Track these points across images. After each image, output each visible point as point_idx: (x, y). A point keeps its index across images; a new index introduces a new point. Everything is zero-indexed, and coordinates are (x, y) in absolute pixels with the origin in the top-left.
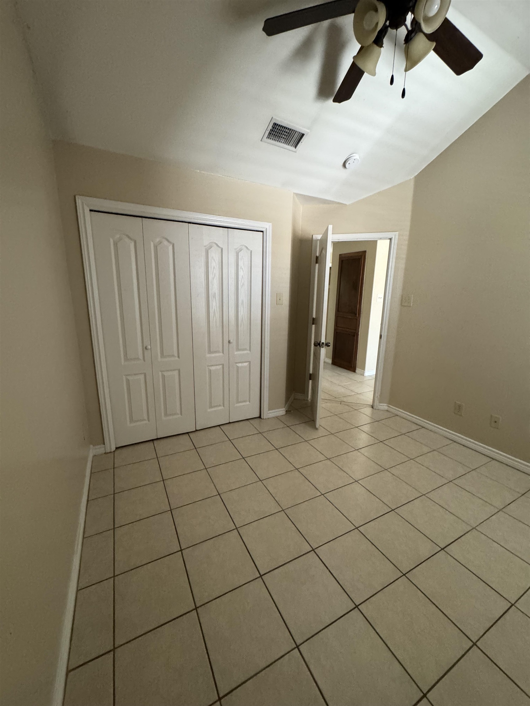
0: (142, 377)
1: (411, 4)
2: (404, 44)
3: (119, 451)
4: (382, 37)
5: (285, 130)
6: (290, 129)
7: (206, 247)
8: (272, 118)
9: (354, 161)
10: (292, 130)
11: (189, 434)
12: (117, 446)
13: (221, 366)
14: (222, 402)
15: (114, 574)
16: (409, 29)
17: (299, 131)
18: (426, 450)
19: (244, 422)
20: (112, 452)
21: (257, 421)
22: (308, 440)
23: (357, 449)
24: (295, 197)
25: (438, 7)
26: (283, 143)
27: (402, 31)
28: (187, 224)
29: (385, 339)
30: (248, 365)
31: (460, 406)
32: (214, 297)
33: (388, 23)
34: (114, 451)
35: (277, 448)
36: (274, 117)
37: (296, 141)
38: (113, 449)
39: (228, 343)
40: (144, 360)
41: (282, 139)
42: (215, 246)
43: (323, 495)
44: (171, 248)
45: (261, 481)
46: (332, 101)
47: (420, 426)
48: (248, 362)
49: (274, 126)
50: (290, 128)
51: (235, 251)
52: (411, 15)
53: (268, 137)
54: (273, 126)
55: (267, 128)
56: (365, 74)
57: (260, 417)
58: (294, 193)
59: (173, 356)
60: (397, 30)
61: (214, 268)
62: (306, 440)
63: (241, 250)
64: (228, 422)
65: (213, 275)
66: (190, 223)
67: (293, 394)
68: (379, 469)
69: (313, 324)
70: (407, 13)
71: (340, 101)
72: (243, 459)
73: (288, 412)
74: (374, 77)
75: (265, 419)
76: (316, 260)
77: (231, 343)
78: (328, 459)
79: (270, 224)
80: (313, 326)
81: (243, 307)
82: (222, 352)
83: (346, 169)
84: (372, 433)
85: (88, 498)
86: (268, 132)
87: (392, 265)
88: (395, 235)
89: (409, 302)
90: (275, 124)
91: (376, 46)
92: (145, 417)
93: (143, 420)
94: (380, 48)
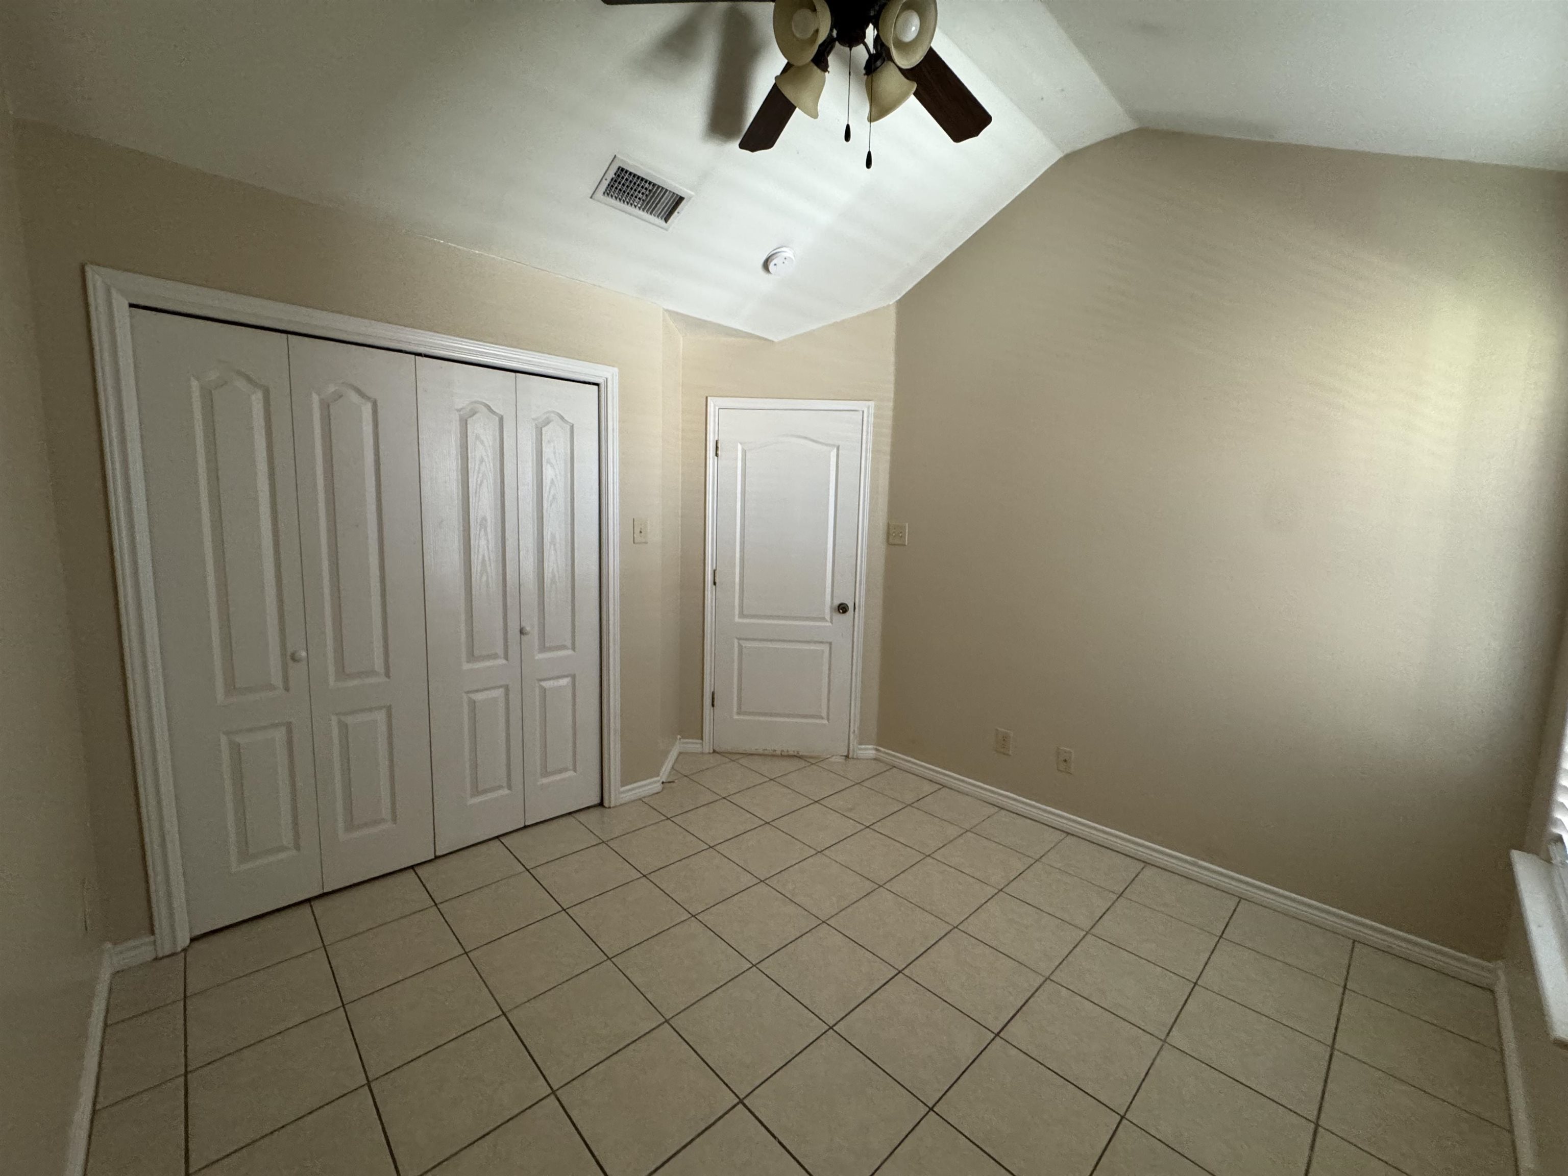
0: (278, 735)
1: (873, 11)
2: (864, 75)
3: (198, 945)
4: (826, 55)
5: (642, 184)
6: (654, 185)
7: (461, 413)
8: (616, 156)
9: (785, 261)
10: (659, 187)
11: (416, 869)
12: (197, 932)
13: (502, 690)
14: (505, 779)
16: (872, 52)
17: (674, 191)
18: (952, 831)
19: (562, 821)
20: (178, 954)
21: (596, 814)
22: (715, 843)
23: (820, 849)
24: (669, 319)
25: (916, 30)
26: (640, 208)
27: (861, 53)
28: (413, 356)
29: (862, 614)
30: (568, 683)
31: (1005, 738)
32: (481, 528)
33: (835, 33)
34: (185, 950)
35: (645, 873)
36: (620, 157)
37: (666, 208)
38: (183, 940)
39: (519, 633)
40: (287, 689)
41: (637, 200)
42: (485, 410)
43: (754, 965)
44: (367, 409)
45: (611, 959)
46: (738, 147)
47: (938, 784)
48: (569, 676)
49: (619, 173)
50: (639, 174)
51: (534, 424)
52: (874, 29)
53: (607, 193)
54: (617, 172)
55: (604, 174)
56: (797, 109)
57: (601, 804)
58: (666, 310)
59: (372, 673)
60: (851, 50)
61: (482, 461)
62: (712, 845)
63: (547, 422)
64: (522, 825)
65: (480, 475)
66: (420, 355)
67: (678, 741)
68: (869, 886)
69: (715, 583)
70: (867, 26)
71: (753, 149)
72: (563, 912)
73: (668, 785)
74: (816, 120)
75: (614, 807)
76: (717, 448)
77: (526, 634)
78: (761, 881)
79: (616, 370)
80: (714, 587)
81: (555, 550)
82: (502, 656)
83: (770, 275)
84: (851, 810)
85: (94, 1104)
86: (605, 183)
87: (867, 464)
88: (868, 408)
89: (901, 537)
90: (621, 169)
91: (815, 67)
92: (287, 839)
93: (282, 849)
94: (823, 73)
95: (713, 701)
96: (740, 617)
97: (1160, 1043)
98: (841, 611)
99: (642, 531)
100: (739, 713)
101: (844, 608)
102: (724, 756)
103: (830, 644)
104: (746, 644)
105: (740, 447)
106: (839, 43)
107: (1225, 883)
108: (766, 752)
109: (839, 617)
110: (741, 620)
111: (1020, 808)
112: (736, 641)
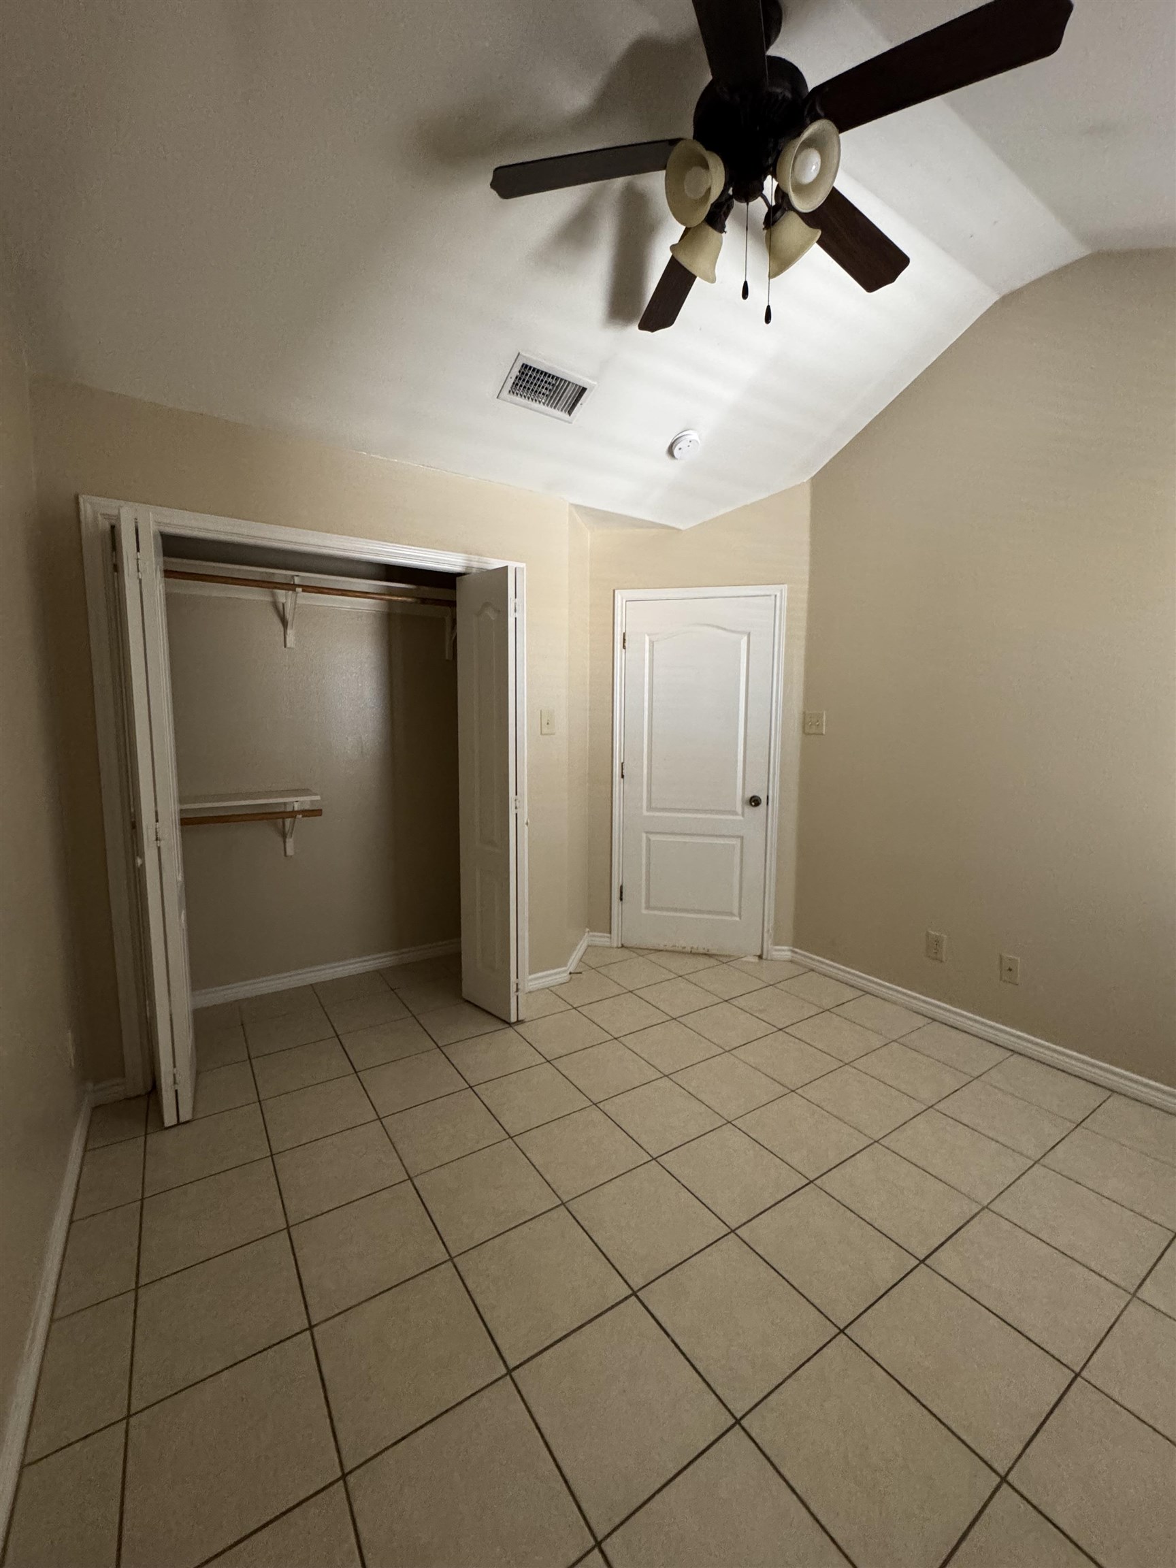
1: (770, 161)
2: (764, 229)
4: (723, 216)
5: (544, 378)
6: (557, 378)
8: (518, 354)
9: (690, 444)
10: (562, 379)
15: (129, 1412)
16: (772, 204)
17: (576, 382)
18: (876, 1041)
20: (143, 1096)
22: (620, 1035)
23: (727, 1049)
24: (573, 511)
25: (817, 169)
26: (544, 404)
27: (759, 208)
29: (777, 805)
31: (938, 942)
33: (730, 192)
34: (149, 1093)
35: (549, 1059)
36: (523, 353)
37: (569, 401)
38: (147, 1086)
41: (541, 395)
43: (656, 1161)
45: (512, 1138)
46: (637, 328)
47: (861, 990)
49: (523, 370)
52: (772, 179)
53: (512, 392)
54: (521, 369)
55: (510, 372)
56: (698, 279)
58: (571, 504)
60: (748, 204)
62: (616, 1036)
67: (586, 934)
68: (779, 1090)
69: (623, 776)
70: (765, 178)
71: (653, 330)
72: (470, 1089)
73: (574, 976)
74: (714, 284)
76: (624, 640)
78: (667, 1076)
79: (524, 565)
80: (622, 779)
83: (676, 461)
84: (763, 1011)
85: (71, 1214)
86: (510, 382)
87: (780, 651)
88: (781, 591)
89: (818, 725)
90: (525, 366)
91: (710, 229)
94: (720, 234)
95: (621, 895)
96: (647, 811)
97: (1129, 1297)
98: (753, 804)
99: (550, 722)
100: (648, 908)
101: (757, 801)
102: (634, 952)
103: (742, 838)
104: (653, 838)
105: (647, 638)
106: (737, 200)
108: (676, 949)
109: (750, 810)
110: (648, 814)
111: (952, 1019)
112: (644, 835)
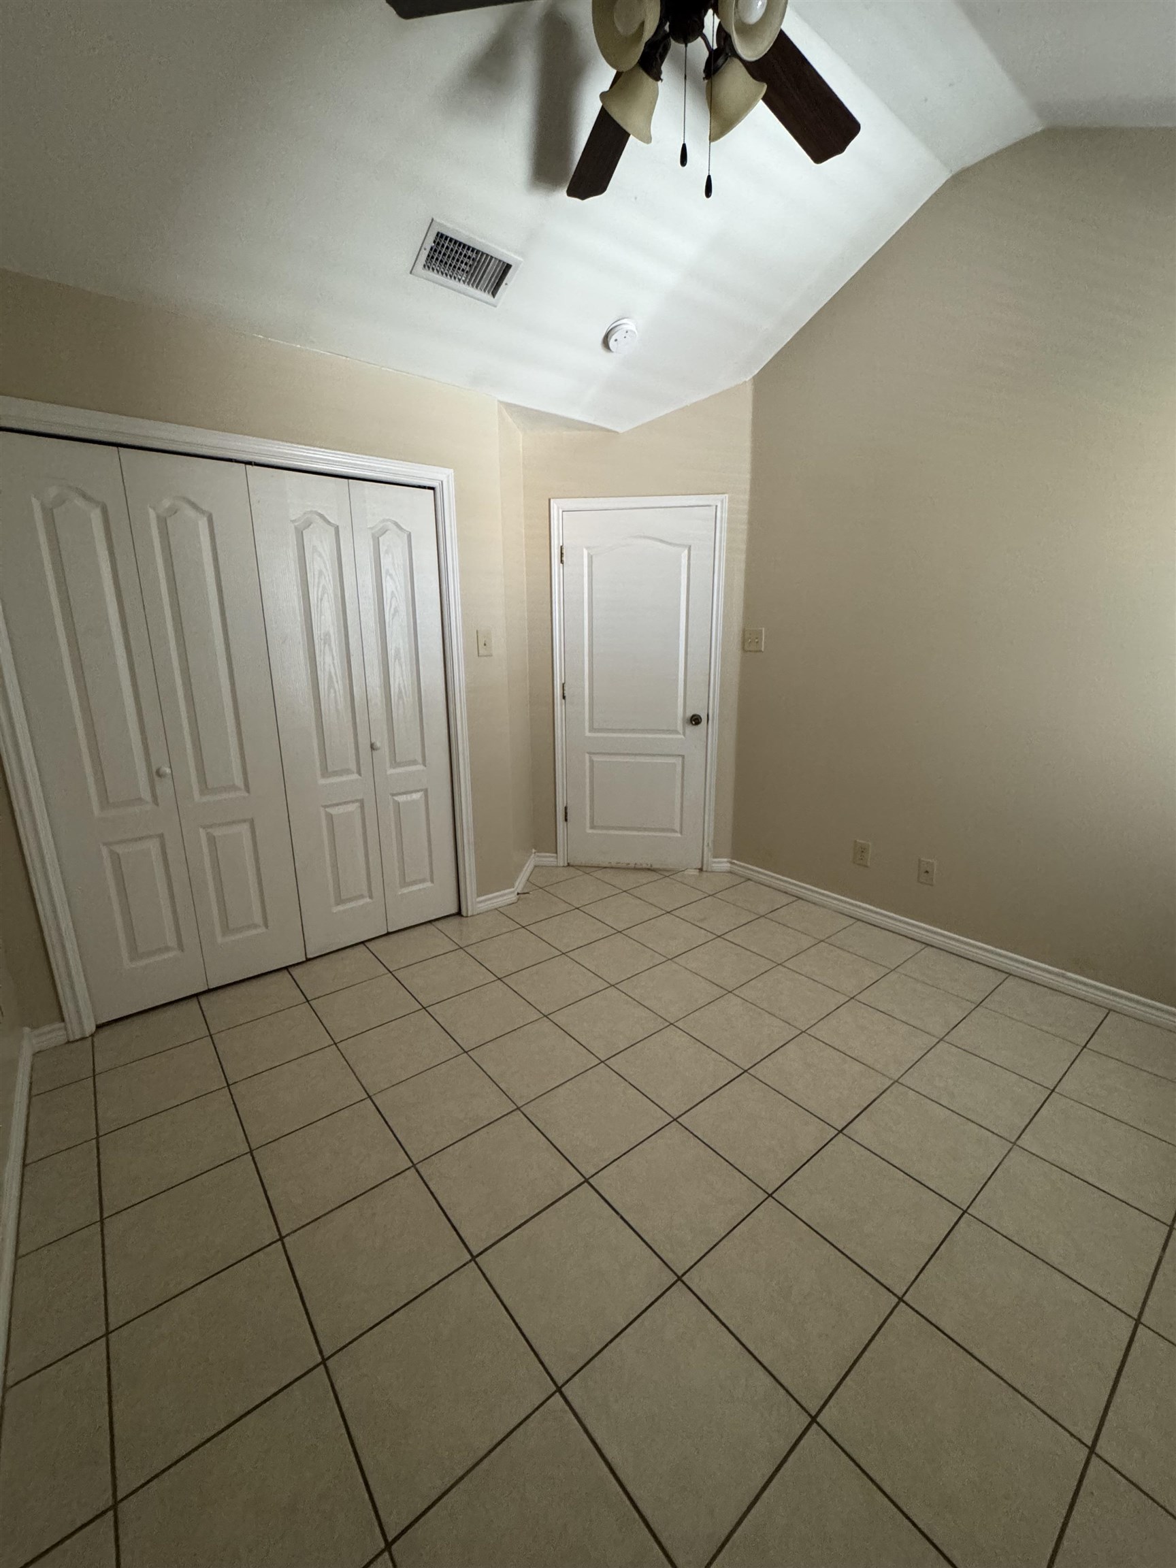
0: (153, 846)
2: (704, 78)
3: (106, 1032)
4: (658, 60)
5: (465, 252)
6: (478, 252)
7: (296, 524)
8: (433, 220)
9: (626, 335)
10: (483, 253)
11: (290, 969)
12: (100, 1021)
13: (357, 804)
14: (365, 887)
15: (107, 1328)
16: (712, 47)
17: (499, 258)
18: (806, 942)
19: (423, 928)
20: (87, 1037)
21: (453, 922)
22: (568, 950)
23: (670, 957)
24: (505, 413)
25: (763, 5)
26: (464, 282)
27: (698, 51)
28: (243, 465)
29: (716, 723)
30: (421, 797)
31: (863, 850)
32: (325, 643)
33: (667, 28)
34: (92, 1035)
35: (499, 976)
36: (437, 220)
37: (493, 280)
38: (90, 1028)
39: (370, 749)
40: (156, 803)
41: (460, 271)
42: (319, 520)
43: (605, 1064)
45: (467, 1052)
46: (566, 194)
47: (793, 896)
48: (421, 790)
49: (438, 240)
50: (478, 247)
51: (370, 534)
52: (713, 15)
53: (426, 266)
54: (436, 239)
55: (423, 243)
56: (630, 137)
57: (459, 913)
58: (500, 402)
59: (234, 788)
60: (686, 46)
61: (321, 573)
62: (564, 952)
63: (384, 531)
64: (386, 932)
65: (320, 589)
66: (249, 463)
67: (533, 855)
68: (719, 992)
69: (564, 697)
70: (706, 12)
71: (583, 196)
72: (423, 1010)
73: (522, 897)
74: (649, 145)
75: (471, 916)
76: (562, 554)
77: (377, 749)
78: (614, 986)
79: (452, 471)
80: (563, 701)
81: (401, 665)
82: (355, 771)
83: (610, 354)
84: (702, 920)
85: (24, 1159)
86: (425, 254)
87: (721, 566)
88: (721, 502)
89: (757, 642)
90: (440, 236)
91: (645, 76)
92: (171, 941)
93: (167, 949)
94: (655, 82)
95: (566, 816)
96: (590, 731)
97: (1010, 1145)
98: (694, 723)
99: (487, 644)
100: (593, 827)
101: (697, 719)
102: (578, 869)
103: (683, 757)
104: (598, 759)
105: (585, 552)
106: (674, 40)
107: (1091, 994)
108: (619, 865)
109: (691, 729)
110: (591, 735)
111: (877, 919)
112: (587, 756)
